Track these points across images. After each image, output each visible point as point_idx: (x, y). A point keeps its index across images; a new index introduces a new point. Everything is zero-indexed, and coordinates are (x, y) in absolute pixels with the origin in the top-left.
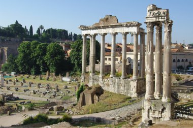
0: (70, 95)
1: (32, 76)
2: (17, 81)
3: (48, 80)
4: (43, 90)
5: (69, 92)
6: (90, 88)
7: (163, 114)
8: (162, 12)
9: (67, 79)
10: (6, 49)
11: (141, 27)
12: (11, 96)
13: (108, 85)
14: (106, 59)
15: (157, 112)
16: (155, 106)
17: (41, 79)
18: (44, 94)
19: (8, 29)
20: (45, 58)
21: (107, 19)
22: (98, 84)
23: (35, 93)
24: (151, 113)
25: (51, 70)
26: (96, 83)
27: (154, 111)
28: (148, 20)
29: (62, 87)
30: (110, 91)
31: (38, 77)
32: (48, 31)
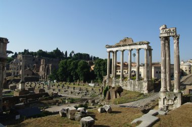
0: (96, 94)
1: (68, 83)
2: (59, 85)
3: (79, 85)
4: (77, 91)
5: (95, 92)
6: (114, 88)
7: (175, 102)
8: (172, 29)
9: (92, 85)
10: (50, 65)
11: (149, 45)
12: (57, 94)
13: (126, 86)
14: (117, 72)
15: (170, 101)
16: (169, 96)
17: (74, 84)
18: (78, 94)
19: (52, 53)
20: (77, 71)
21: (125, 40)
22: (119, 85)
23: (72, 93)
24: (165, 101)
25: (81, 79)
26: (117, 84)
27: (168, 100)
28: (161, 36)
29: (90, 89)
30: (128, 90)
31: (72, 83)
32: (77, 54)
